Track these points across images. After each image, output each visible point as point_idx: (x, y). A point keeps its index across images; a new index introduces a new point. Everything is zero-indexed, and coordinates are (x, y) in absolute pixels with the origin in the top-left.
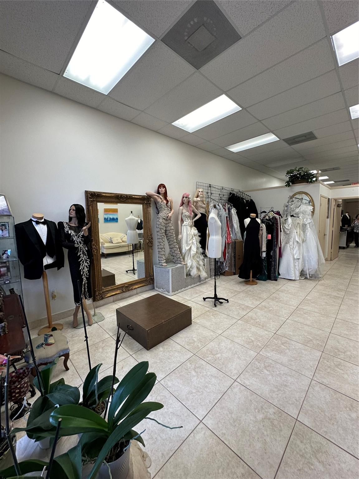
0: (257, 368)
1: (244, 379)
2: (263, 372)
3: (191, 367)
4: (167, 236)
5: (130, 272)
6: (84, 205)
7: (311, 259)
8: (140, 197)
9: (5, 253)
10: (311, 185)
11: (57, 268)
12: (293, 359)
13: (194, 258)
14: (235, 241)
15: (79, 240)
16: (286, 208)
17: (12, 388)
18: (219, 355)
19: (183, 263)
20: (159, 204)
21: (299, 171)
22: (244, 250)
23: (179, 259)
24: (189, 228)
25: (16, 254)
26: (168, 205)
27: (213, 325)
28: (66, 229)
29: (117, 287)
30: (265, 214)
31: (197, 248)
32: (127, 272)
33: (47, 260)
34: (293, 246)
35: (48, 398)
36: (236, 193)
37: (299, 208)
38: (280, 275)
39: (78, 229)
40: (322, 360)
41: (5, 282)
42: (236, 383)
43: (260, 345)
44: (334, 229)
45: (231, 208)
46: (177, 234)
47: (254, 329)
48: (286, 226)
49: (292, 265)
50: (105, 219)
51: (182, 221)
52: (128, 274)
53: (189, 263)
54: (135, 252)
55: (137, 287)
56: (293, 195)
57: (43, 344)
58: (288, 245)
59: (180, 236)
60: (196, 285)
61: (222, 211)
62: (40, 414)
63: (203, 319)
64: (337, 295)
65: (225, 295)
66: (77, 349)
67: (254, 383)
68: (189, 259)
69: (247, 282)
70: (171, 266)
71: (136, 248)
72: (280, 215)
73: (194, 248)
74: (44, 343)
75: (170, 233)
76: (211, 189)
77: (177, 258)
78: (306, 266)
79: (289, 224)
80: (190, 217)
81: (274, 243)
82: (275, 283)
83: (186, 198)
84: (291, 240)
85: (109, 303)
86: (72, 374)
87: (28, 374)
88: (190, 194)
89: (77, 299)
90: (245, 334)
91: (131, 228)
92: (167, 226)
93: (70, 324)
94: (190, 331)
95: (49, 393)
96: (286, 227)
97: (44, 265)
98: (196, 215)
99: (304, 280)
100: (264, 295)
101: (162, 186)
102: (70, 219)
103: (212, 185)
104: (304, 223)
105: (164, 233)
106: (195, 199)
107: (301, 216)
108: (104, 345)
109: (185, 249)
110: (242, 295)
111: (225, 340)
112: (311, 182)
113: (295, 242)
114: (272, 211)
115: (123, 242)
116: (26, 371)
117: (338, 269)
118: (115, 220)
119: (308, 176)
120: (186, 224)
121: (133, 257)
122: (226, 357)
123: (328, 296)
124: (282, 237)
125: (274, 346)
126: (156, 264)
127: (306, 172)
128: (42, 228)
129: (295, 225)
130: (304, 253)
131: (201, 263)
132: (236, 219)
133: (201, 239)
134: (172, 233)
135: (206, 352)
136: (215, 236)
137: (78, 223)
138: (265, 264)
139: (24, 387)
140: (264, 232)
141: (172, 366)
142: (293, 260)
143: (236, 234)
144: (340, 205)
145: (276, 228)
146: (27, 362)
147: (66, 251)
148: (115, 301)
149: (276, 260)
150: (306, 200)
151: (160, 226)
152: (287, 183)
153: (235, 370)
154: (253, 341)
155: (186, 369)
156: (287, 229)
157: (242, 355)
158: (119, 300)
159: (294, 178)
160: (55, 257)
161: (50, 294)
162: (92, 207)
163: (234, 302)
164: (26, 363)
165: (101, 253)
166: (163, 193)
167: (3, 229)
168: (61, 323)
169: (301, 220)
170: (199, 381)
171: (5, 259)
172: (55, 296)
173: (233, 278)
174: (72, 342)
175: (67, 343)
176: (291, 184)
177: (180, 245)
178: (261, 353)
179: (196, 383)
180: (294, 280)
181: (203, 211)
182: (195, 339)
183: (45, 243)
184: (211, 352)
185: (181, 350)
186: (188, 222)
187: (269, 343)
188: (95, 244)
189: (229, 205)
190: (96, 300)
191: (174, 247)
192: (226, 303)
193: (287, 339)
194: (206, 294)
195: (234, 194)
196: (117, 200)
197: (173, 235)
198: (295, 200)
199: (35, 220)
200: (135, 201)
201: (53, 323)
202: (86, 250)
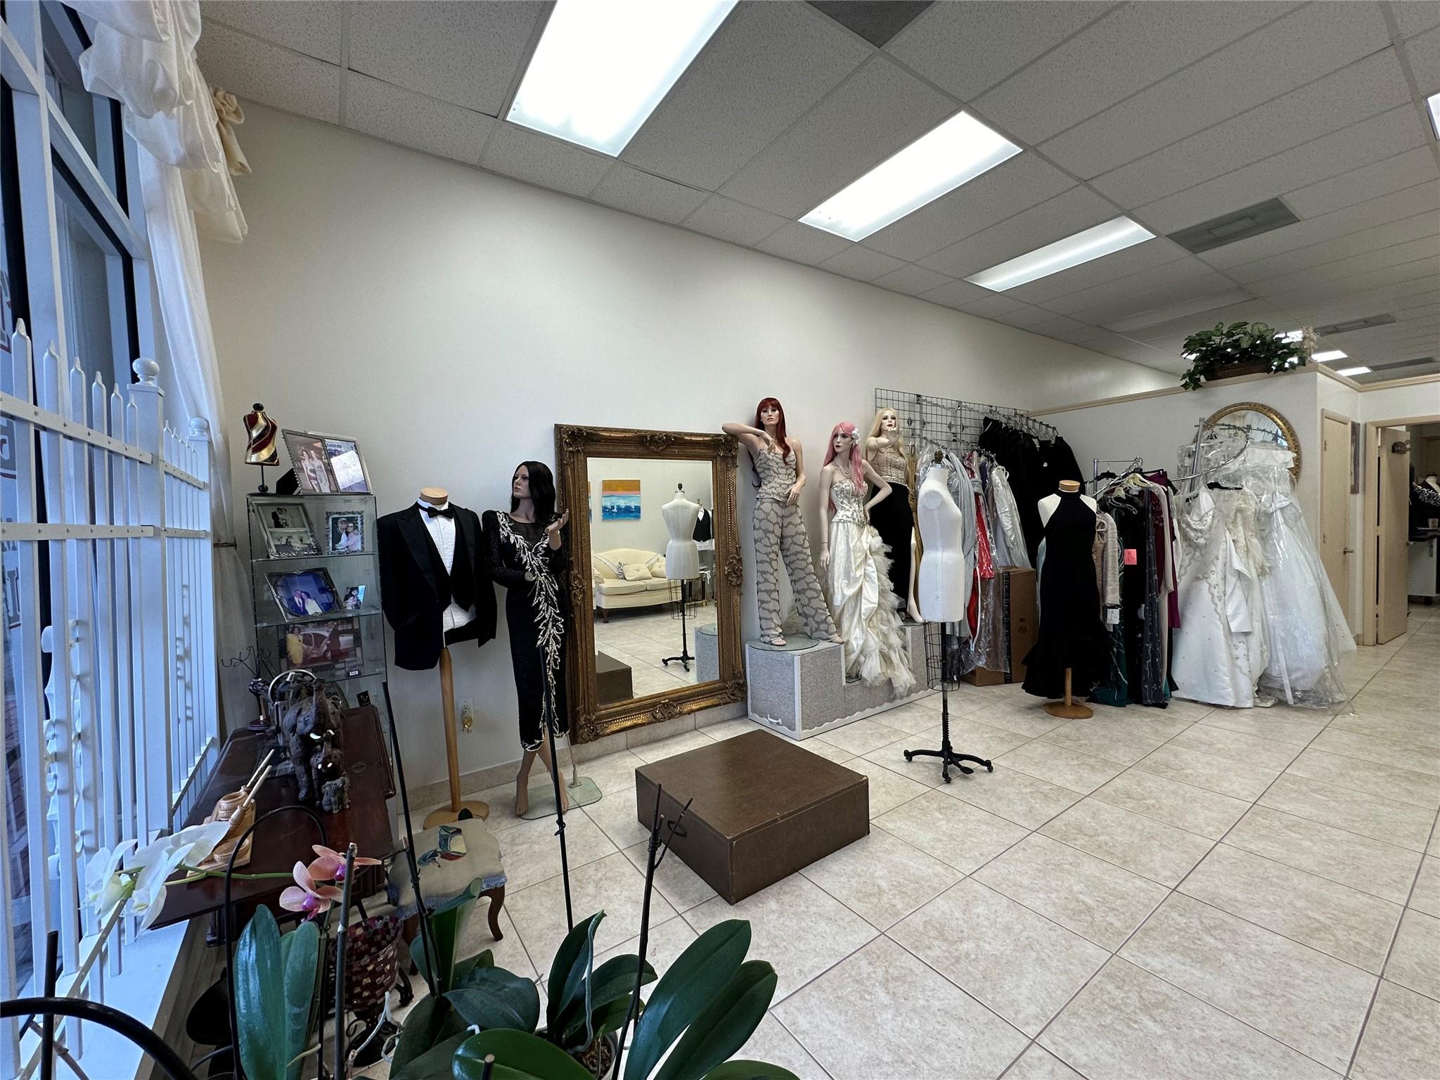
0: (1115, 1008)
1: (1067, 1040)
2: (1136, 1022)
3: (873, 975)
4: (785, 553)
5: (676, 664)
6: (550, 462)
7: (1297, 634)
8: (706, 439)
9: (351, 595)
10: (1283, 380)
11: (476, 640)
12: (1256, 992)
13: (871, 625)
14: (1009, 573)
15: (537, 561)
16: (1188, 462)
17: (354, 970)
18: (967, 946)
19: (836, 638)
20: (762, 457)
21: (1233, 335)
22: (1039, 602)
23: (823, 627)
24: (853, 529)
25: (377, 600)
26: (787, 460)
27: (941, 841)
28: (503, 530)
29: (637, 704)
30: (1111, 481)
31: (882, 593)
32: (666, 664)
33: (454, 618)
34: (1222, 587)
35: (449, 1004)
36: (1003, 420)
37: (1241, 458)
38: (1177, 689)
39: (534, 532)
40: (1383, 1009)
41: (348, 674)
42: (1035, 1052)
43: (1118, 924)
44: (1382, 531)
45: (991, 467)
46: (817, 545)
47: (1090, 867)
48: (1193, 520)
49: (1222, 655)
50: (605, 508)
51: (832, 508)
52: (669, 670)
53: (856, 638)
54: (690, 607)
55: (694, 707)
56: (1214, 416)
57: (435, 854)
58: (1204, 586)
59: (826, 555)
60: (878, 709)
61: (961, 475)
62: (426, 1049)
63: (905, 819)
64: (1417, 770)
65: (980, 748)
66: (524, 881)
67: (1105, 1058)
68: (854, 625)
69: (1055, 709)
70: (799, 645)
71: (690, 595)
72: (1168, 483)
73: (871, 593)
74: (440, 850)
75: (795, 544)
76: (921, 408)
77: (817, 622)
78: (1278, 661)
79: (1203, 513)
80: (857, 496)
81: (1151, 578)
82: (1159, 716)
83: (844, 436)
84: (1213, 568)
85: (615, 752)
86: (511, 952)
87: (396, 934)
88: (856, 425)
89: (529, 733)
90: (1059, 883)
91: (677, 534)
92: (785, 525)
93: (506, 805)
94: (865, 856)
95: (453, 989)
96: (1192, 523)
97: (445, 630)
98: (875, 490)
99: (1274, 710)
100: (1123, 755)
101: (770, 404)
102: (515, 502)
103: (924, 398)
104: (1263, 509)
105: (777, 544)
106: (872, 441)
107: (1250, 484)
108: (600, 875)
109: (843, 594)
110: (1039, 750)
111: (987, 895)
112: (1281, 368)
113: (1229, 576)
114: (1140, 471)
115: (655, 575)
116: (391, 925)
117: (1410, 675)
118: (632, 512)
119: (1269, 350)
120: (845, 517)
121: (684, 619)
122: (993, 955)
123: (1379, 769)
124: (1178, 557)
125: (1172, 933)
126: (753, 640)
127: (1260, 337)
128: (442, 527)
129: (1227, 518)
130: (1269, 612)
131: (895, 640)
132: (1007, 500)
133: (892, 564)
134: (802, 546)
135: (921, 928)
136: (943, 551)
137: (537, 513)
138: (1119, 647)
139: (385, 973)
140: (1110, 539)
141: (809, 965)
142: (1225, 637)
143: (1008, 548)
144: (1403, 445)
145: (1156, 526)
146: (393, 900)
147: (501, 593)
148: (633, 747)
149: (1161, 636)
150: (1264, 430)
151: (765, 525)
152: (1187, 379)
153: (1028, 1004)
154: (1089, 909)
155: (857, 978)
156: (1195, 530)
157: (1050, 954)
158: (643, 744)
159: (1216, 360)
160: (473, 608)
161: (458, 714)
162: (573, 470)
163: (1010, 772)
164: (390, 906)
165: (595, 608)
166: (773, 425)
167: (350, 530)
168: (485, 800)
169: (1250, 498)
170: (903, 1027)
171: (350, 611)
172: (470, 720)
173: (1004, 694)
174: (510, 858)
175: (500, 857)
176: (1202, 378)
177: (827, 581)
178: (1124, 954)
179: (893, 1031)
180: (1233, 708)
181: (897, 476)
182: (884, 885)
183: (449, 570)
184: (942, 934)
185: (836, 914)
186: (851, 510)
187: (1151, 922)
188: (580, 576)
189: (983, 459)
190: (580, 739)
191: (807, 589)
192: (985, 774)
193: (1221, 915)
194: (914, 739)
195: (997, 424)
196: (641, 449)
197: (804, 551)
198: (1223, 435)
199: (426, 505)
200: (690, 451)
201: (463, 798)
202: (554, 590)
